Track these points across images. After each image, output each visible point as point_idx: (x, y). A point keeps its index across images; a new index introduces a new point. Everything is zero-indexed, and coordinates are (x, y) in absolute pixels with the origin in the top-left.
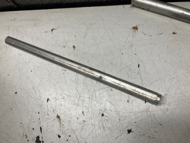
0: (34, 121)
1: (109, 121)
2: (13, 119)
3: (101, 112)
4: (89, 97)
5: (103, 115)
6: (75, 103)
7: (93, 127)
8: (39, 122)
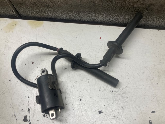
1: (85, 104)
2: (5, 101)
7: (73, 109)
8: (28, 104)
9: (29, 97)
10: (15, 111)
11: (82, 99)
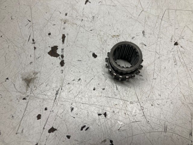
0: (53, 23)
1: (185, 54)
2: (17, 11)
3: (173, 39)
4: (157, 14)
5: (176, 44)
6: (133, 17)
7: (158, 56)
8: (62, 27)
9: (66, 15)
10: (35, 33)
11: (178, 42)
